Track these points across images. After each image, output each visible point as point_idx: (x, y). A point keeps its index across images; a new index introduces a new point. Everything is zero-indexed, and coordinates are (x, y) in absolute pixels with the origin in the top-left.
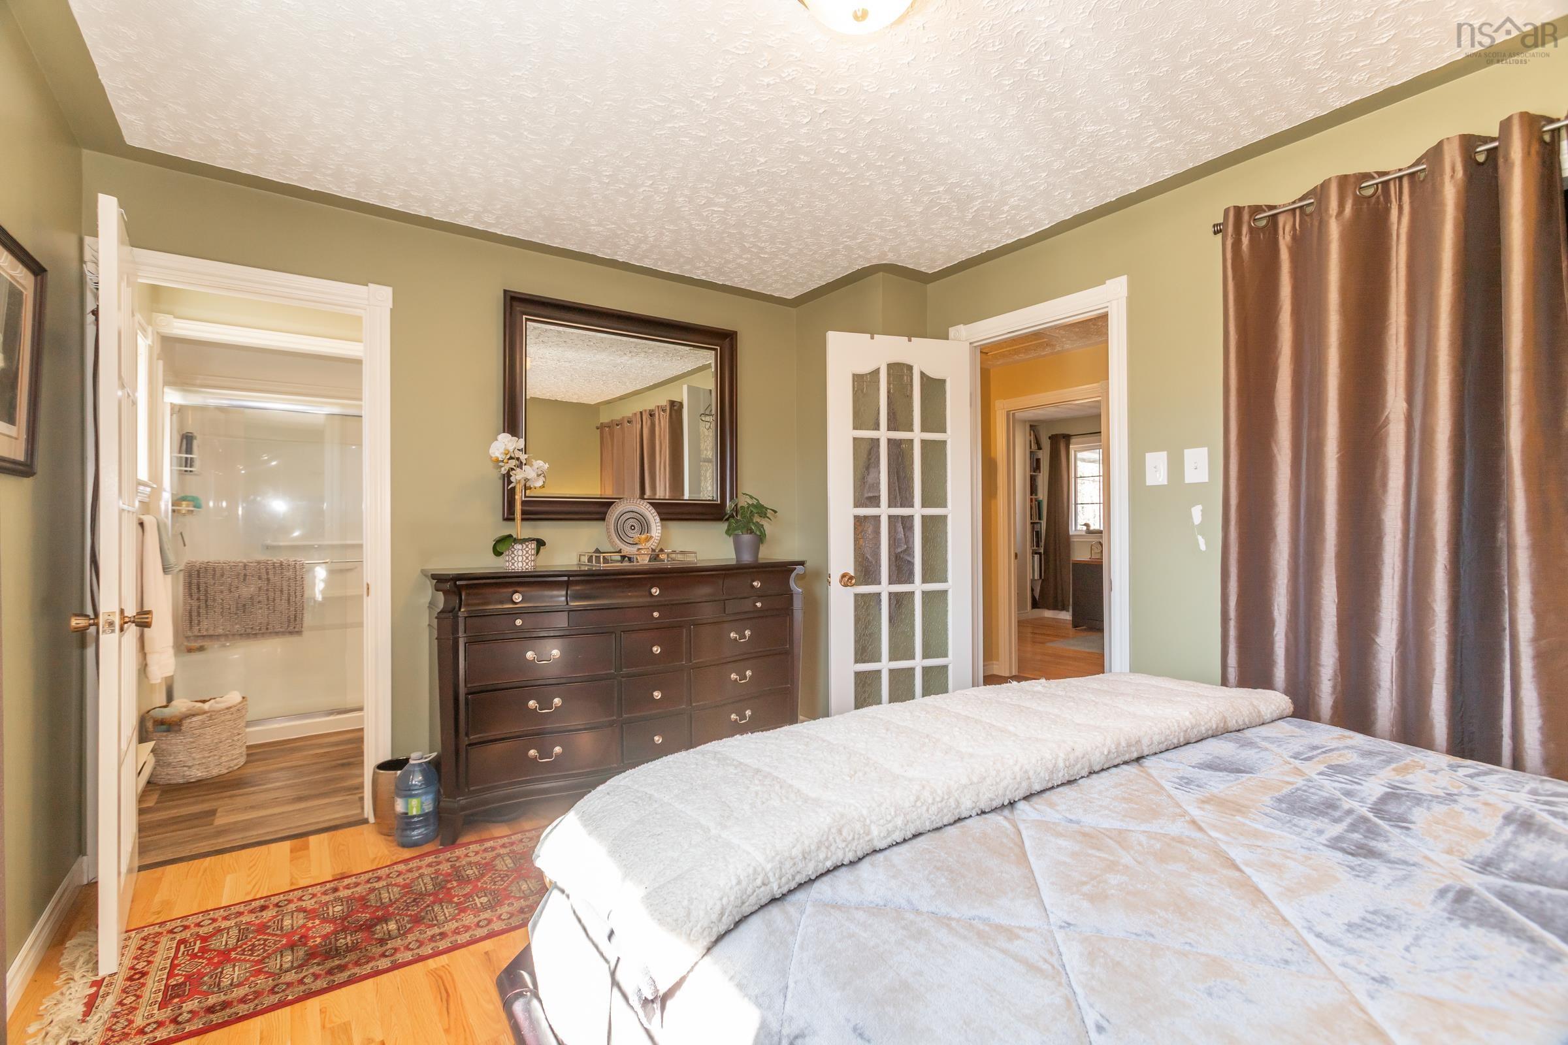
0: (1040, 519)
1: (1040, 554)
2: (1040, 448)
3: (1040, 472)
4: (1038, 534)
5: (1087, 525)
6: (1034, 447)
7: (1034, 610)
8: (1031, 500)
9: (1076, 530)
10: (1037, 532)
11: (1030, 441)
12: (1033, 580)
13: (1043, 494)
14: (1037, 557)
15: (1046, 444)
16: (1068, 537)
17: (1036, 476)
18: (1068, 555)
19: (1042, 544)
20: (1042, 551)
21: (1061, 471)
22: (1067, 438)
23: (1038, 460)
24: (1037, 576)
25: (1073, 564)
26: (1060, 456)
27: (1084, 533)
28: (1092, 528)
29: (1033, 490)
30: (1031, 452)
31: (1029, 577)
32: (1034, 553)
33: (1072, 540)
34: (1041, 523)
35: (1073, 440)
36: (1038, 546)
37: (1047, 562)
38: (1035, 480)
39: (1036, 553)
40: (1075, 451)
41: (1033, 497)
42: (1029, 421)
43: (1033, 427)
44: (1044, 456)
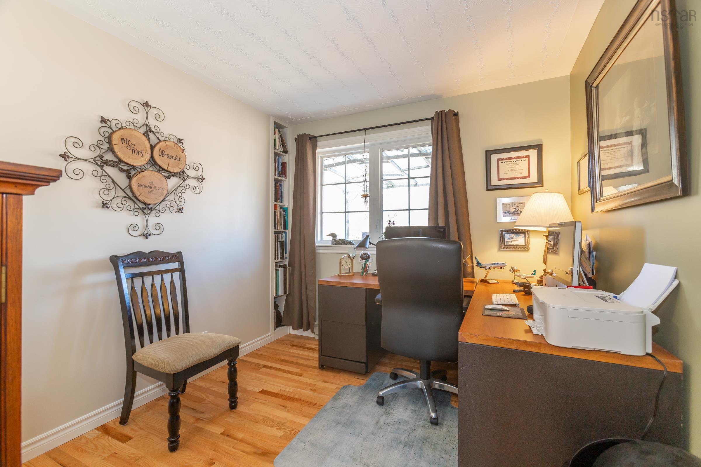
0: (285, 227)
1: (285, 267)
2: (286, 152)
3: (286, 177)
4: (283, 245)
5: (333, 235)
6: (280, 148)
7: (278, 329)
8: (275, 207)
9: (321, 240)
10: (282, 243)
11: (275, 140)
12: (276, 297)
13: (288, 202)
14: (281, 270)
15: (292, 146)
16: (314, 247)
17: (281, 181)
18: (314, 275)
19: (288, 255)
20: (287, 263)
21: (307, 174)
22: (313, 139)
23: (284, 165)
24: (281, 293)
25: (320, 286)
26: (306, 155)
27: (330, 244)
28: (338, 238)
29: (278, 196)
30: (276, 154)
31: (272, 293)
32: (278, 265)
33: (317, 251)
34: (286, 233)
35: (320, 143)
36: (282, 258)
37: (292, 275)
38: (280, 185)
39: (280, 266)
40: (321, 157)
41: (278, 203)
42: (275, 116)
43: (278, 127)
44: (290, 159)
